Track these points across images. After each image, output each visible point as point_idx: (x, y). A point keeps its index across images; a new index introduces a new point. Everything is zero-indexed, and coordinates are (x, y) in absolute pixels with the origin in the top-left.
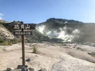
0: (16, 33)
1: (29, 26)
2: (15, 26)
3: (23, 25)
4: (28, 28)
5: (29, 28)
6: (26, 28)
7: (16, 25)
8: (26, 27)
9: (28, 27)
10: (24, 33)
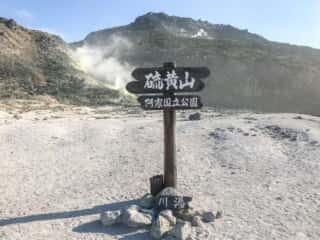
0: (146, 101)
1: (193, 80)
2: (148, 77)
3: (173, 72)
4: (187, 84)
5: (192, 84)
6: (182, 87)
7: (151, 75)
8: (181, 82)
9: (190, 80)
10: (177, 100)
